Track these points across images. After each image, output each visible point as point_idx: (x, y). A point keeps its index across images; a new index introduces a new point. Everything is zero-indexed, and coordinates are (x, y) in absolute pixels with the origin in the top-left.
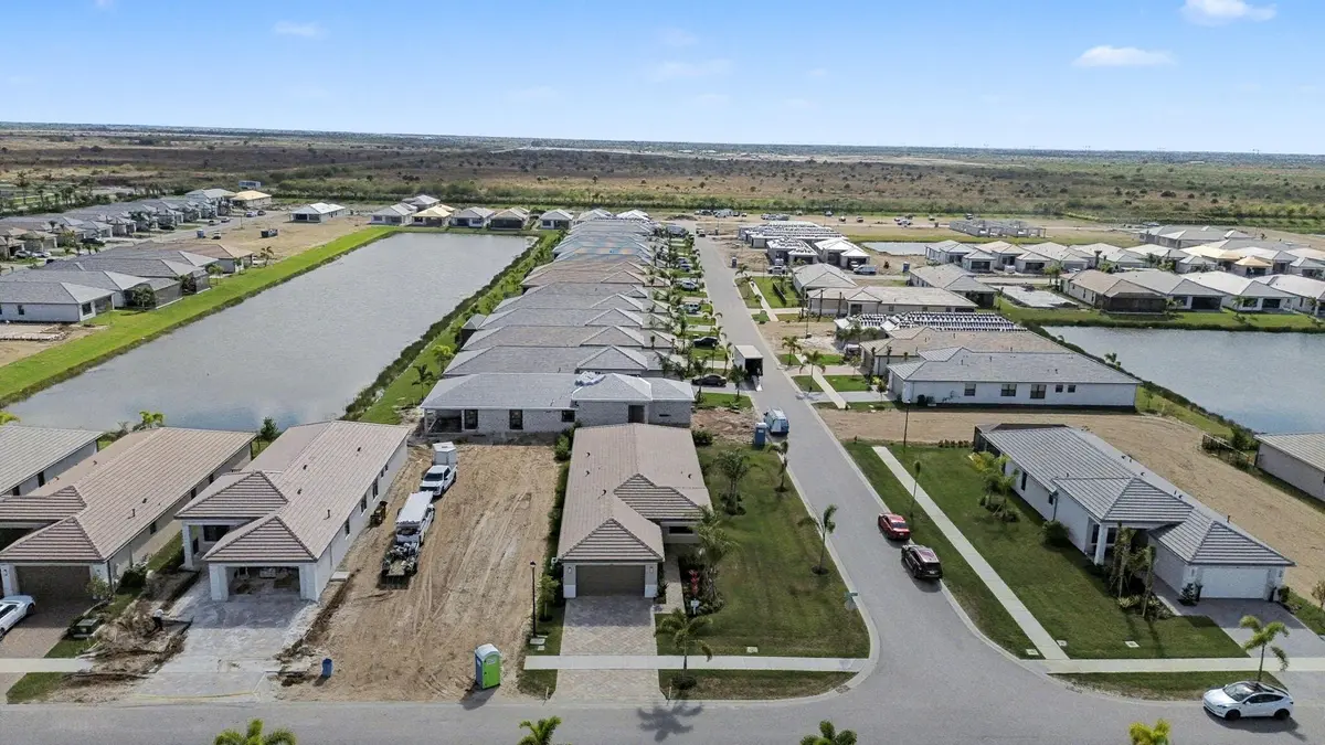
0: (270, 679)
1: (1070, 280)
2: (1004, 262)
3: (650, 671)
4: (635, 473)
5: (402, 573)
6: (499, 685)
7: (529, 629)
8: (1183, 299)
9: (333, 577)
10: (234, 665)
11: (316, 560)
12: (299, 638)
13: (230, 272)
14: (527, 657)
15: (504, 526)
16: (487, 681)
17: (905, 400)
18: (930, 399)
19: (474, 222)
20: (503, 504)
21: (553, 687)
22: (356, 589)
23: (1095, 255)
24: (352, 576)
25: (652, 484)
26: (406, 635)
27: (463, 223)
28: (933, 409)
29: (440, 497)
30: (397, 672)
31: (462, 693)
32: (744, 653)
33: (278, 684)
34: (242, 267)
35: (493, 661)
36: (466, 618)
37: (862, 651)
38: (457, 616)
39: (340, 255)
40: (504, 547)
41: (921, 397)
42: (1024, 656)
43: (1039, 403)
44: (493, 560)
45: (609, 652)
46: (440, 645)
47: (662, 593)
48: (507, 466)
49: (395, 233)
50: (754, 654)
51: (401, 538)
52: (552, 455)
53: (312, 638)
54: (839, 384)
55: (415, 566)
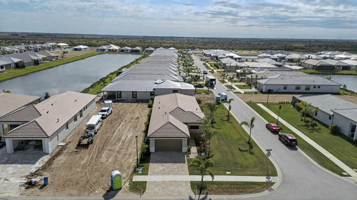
0: (21, 186)
1: (304, 62)
2: (281, 59)
3: (186, 182)
4: (177, 107)
5: (86, 143)
6: (121, 188)
7: (135, 164)
8: (340, 66)
9: (59, 145)
10: (7, 180)
11: (48, 137)
12: (38, 168)
13: (51, 60)
14: (134, 176)
15: (128, 127)
16: (116, 187)
17: (264, 91)
18: (272, 90)
19: (126, 51)
20: (128, 120)
21: (145, 189)
22: (67, 149)
23: (308, 57)
24: (67, 144)
25: (184, 111)
26: (84, 167)
27: (122, 51)
28: (273, 94)
29: (105, 118)
30: (77, 183)
31: (104, 192)
32: (226, 174)
33: (23, 188)
34: (55, 59)
35: (118, 178)
36: (110, 160)
37: (275, 174)
38: (107, 160)
39: (86, 58)
40: (128, 134)
41: (269, 90)
42: (342, 175)
43: (308, 91)
44: (123, 138)
45: (168, 174)
46: (98, 171)
47: (189, 150)
48: (131, 109)
49: (103, 53)
50: (229, 175)
51: (88, 130)
52: (147, 106)
53: (44, 168)
54: (240, 87)
55: (92, 140)
